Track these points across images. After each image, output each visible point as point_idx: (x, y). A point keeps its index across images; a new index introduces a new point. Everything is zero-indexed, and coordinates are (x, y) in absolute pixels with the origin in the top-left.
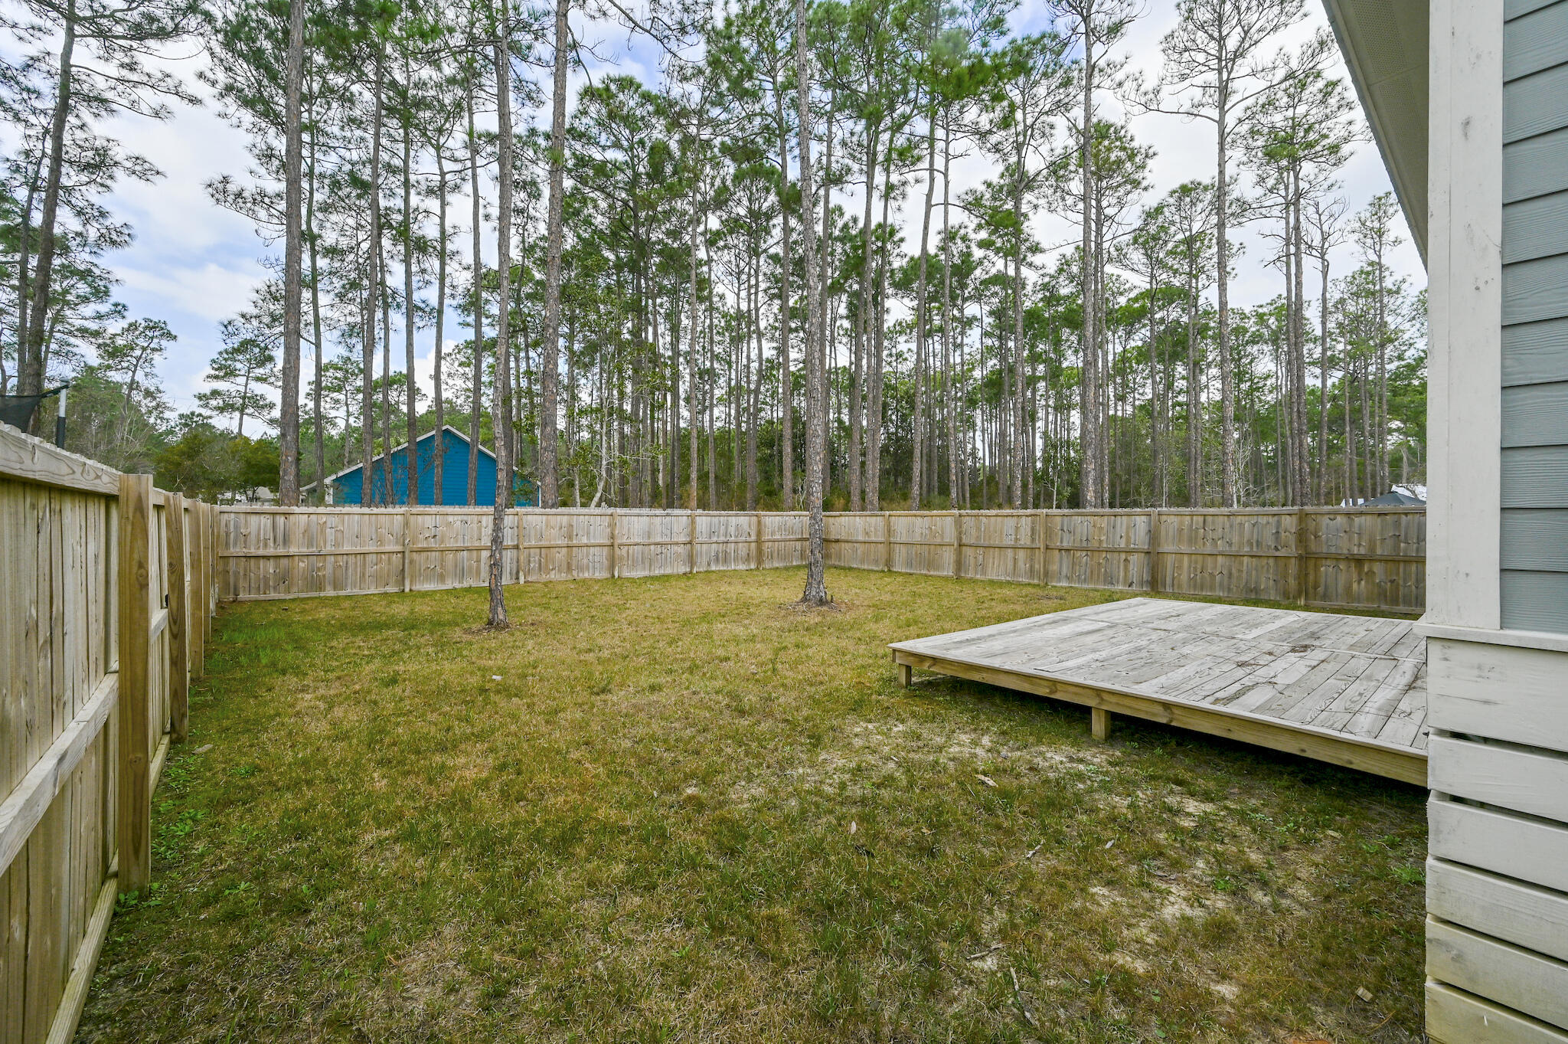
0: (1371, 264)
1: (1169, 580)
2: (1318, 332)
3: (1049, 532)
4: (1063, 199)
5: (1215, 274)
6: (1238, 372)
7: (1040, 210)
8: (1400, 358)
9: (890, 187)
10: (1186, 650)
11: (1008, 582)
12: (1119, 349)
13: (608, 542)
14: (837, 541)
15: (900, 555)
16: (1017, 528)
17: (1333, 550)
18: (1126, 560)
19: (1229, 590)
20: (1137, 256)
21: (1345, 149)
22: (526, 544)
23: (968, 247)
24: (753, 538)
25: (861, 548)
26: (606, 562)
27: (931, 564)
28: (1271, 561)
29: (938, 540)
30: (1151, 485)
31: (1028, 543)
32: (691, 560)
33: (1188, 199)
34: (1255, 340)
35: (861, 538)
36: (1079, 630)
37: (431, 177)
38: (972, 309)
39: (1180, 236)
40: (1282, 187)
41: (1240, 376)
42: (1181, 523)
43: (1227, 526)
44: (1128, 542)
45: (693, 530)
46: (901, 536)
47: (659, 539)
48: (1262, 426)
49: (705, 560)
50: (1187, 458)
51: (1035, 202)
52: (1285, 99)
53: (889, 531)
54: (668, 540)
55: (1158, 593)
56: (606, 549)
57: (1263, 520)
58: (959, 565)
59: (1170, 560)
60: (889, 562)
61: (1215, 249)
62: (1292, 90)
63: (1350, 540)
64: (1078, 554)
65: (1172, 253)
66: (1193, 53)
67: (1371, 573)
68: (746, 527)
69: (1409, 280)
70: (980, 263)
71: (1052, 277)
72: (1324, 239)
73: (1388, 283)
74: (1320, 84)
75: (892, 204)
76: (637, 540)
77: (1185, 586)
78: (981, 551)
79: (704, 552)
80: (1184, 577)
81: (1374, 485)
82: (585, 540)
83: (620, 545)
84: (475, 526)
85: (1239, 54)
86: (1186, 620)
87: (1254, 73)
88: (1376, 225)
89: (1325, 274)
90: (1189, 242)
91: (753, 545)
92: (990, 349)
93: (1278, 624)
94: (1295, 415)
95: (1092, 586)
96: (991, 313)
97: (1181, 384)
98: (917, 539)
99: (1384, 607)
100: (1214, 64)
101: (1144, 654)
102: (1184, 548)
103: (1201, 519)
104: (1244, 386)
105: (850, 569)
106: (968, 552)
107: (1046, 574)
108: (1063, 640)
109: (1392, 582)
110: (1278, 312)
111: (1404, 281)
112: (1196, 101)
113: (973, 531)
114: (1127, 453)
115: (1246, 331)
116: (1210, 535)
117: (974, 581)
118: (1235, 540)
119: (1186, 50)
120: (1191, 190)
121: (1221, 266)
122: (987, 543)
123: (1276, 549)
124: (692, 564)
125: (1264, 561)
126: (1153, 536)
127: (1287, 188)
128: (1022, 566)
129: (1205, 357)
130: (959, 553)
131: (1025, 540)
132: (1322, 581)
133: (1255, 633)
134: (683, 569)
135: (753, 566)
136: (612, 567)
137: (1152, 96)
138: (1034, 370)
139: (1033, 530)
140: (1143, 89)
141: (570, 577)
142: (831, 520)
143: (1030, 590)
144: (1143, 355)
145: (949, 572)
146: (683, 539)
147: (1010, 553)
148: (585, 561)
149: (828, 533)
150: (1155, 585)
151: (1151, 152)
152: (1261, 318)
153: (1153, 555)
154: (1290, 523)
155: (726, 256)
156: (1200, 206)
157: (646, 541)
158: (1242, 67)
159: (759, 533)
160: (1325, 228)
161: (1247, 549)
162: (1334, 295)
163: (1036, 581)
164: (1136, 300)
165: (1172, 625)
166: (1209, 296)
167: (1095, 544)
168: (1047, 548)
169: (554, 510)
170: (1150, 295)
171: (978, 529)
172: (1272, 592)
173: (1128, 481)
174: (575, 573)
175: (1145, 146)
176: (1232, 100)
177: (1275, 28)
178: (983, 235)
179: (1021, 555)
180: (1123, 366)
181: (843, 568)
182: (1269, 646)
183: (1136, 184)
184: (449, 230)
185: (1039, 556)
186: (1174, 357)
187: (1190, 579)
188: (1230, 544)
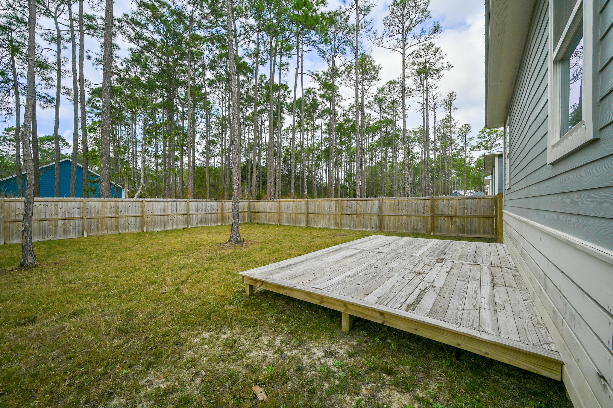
0: (448, 116)
1: (386, 225)
2: (433, 139)
3: (342, 208)
4: (350, 81)
5: (401, 116)
6: (408, 151)
7: (342, 85)
8: (455, 149)
9: (282, 65)
10: (392, 265)
11: (327, 229)
12: (370, 141)
13: (141, 215)
14: (258, 212)
15: (284, 217)
16: (330, 206)
17: (443, 213)
18: (371, 218)
19: (408, 230)
20: (376, 106)
21: (441, 73)
22: (89, 216)
23: (315, 96)
24: (220, 211)
25: (268, 215)
26: (139, 224)
27: (297, 221)
28: (422, 218)
29: (299, 211)
30: (381, 190)
31: (334, 212)
32: (187, 222)
33: (392, 86)
34: (414, 140)
35: (268, 211)
36: (346, 255)
37: (53, 32)
38: (318, 122)
39: (390, 100)
40: (422, 86)
41: (409, 153)
42: (391, 203)
43: (407, 204)
44: (371, 212)
45: (188, 208)
46: (284, 209)
47: (169, 213)
48: (416, 171)
49: (195, 222)
50: (392, 180)
51: (341, 82)
52: (423, 53)
53: (280, 207)
54: (175, 213)
55: (382, 231)
56: (138, 219)
57: (419, 202)
58: (308, 221)
59: (386, 218)
60: (279, 221)
61: (401, 107)
62: (425, 50)
63: (449, 209)
64: (353, 216)
65: (387, 107)
66: (394, 26)
67: (455, 221)
68: (216, 207)
69: (459, 122)
70: (321, 103)
71: (347, 111)
72: (435, 105)
73: (453, 123)
74: (433, 49)
75: (283, 72)
76: (157, 214)
77: (392, 228)
78: (316, 216)
79: (194, 219)
80: (392, 225)
81: (448, 191)
82: (126, 214)
83: (147, 216)
84: (53, 207)
85: (409, 29)
86: (393, 246)
87: (414, 37)
88: (449, 103)
89: (435, 117)
90: (393, 102)
91: (220, 215)
92: (325, 138)
93: (428, 246)
94: (426, 166)
95: (358, 229)
96: (326, 124)
97: (390, 155)
98: (291, 211)
99: (460, 235)
100: (401, 31)
101: (373, 269)
102: (392, 213)
103: (397, 201)
104: (410, 157)
105: (264, 224)
106: (311, 216)
107: (341, 224)
108: (336, 262)
109: (463, 225)
110: (420, 131)
111: (457, 123)
112: (395, 45)
113: (313, 208)
114: (373, 179)
115: (410, 137)
116: (401, 208)
117: (313, 228)
118: (409, 210)
119: (392, 25)
120: (393, 83)
121: (404, 113)
122: (318, 212)
123: (424, 213)
124: (188, 225)
125: (420, 218)
126: (380, 208)
127: (423, 87)
128: (332, 221)
129: (398, 146)
130: (307, 217)
131: (333, 211)
132: (439, 225)
133: (421, 252)
134: (183, 227)
135: (219, 224)
136: (142, 227)
137: (380, 40)
138: (342, 147)
139: (336, 206)
140: (377, 37)
141: (117, 232)
142: (256, 203)
143: (334, 231)
144: (379, 144)
145: (303, 224)
146: (183, 212)
147: (327, 216)
148: (126, 224)
149: (255, 209)
150: (381, 229)
151: (380, 67)
152: (415, 133)
153: (380, 216)
154: (428, 203)
155: (217, 92)
156: (396, 89)
157: (162, 214)
158: (410, 35)
159: (222, 209)
160: (435, 101)
161: (413, 213)
162: (437, 126)
163: (337, 228)
164: (376, 123)
165: (386, 250)
166: (399, 124)
167: (359, 212)
168: (341, 214)
169: (106, 199)
170: (381, 121)
171: (315, 207)
172: (422, 230)
173: (373, 189)
174: (120, 231)
175: (378, 65)
176: (407, 46)
177: (421, 21)
178: (322, 92)
179: (332, 217)
180: (372, 148)
181: (261, 224)
182: (427, 260)
183: (375, 78)
184: (62, 59)
185: (338, 217)
186: (388, 145)
187: (394, 225)
188: (408, 211)
